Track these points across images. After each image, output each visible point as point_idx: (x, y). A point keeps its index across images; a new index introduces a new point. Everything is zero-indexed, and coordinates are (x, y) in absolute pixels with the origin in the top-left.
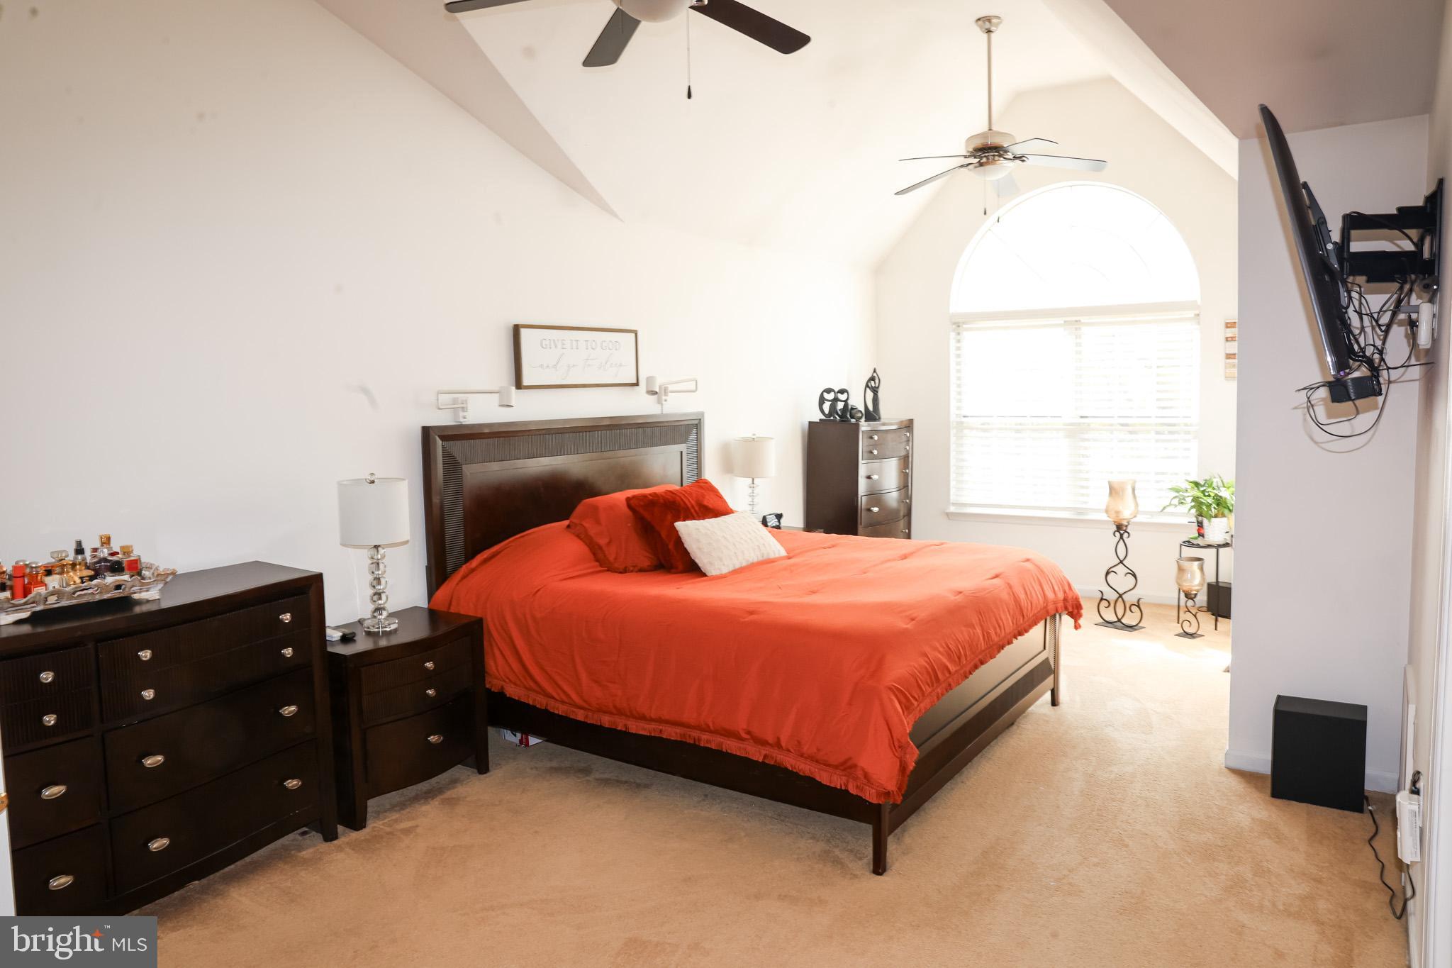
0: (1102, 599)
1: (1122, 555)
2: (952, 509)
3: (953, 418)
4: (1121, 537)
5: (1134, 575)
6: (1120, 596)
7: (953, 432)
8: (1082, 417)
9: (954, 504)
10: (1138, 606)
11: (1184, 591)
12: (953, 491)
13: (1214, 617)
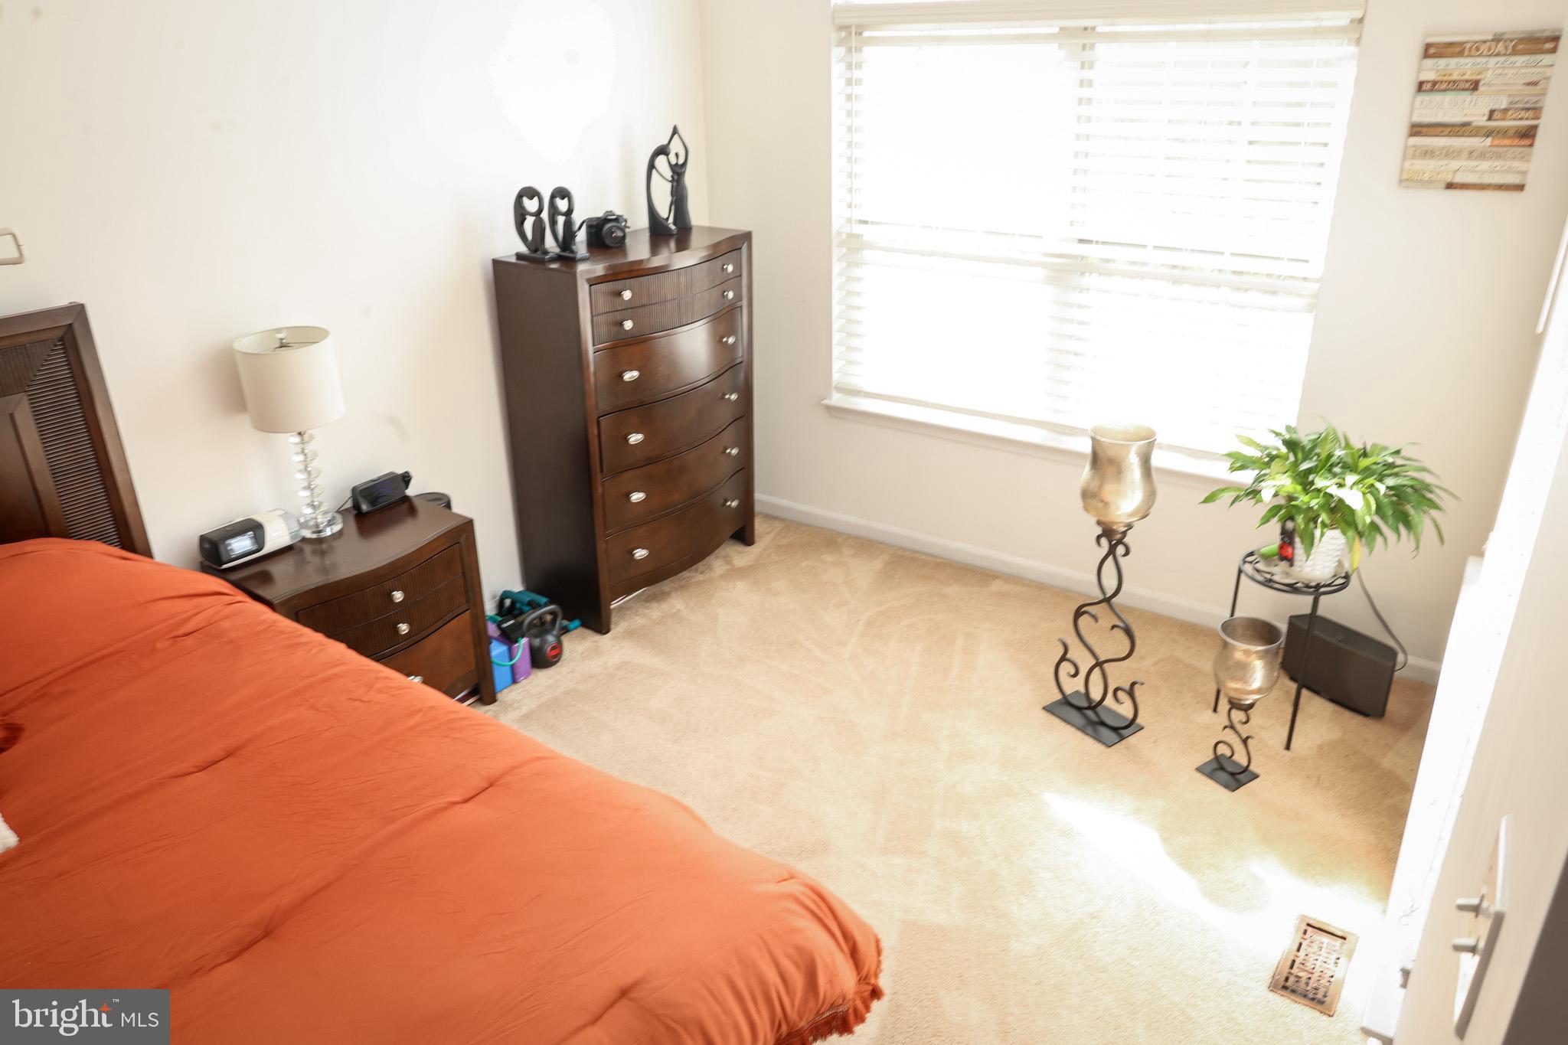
0: (1063, 659)
1: (1110, 584)
2: (837, 399)
3: (837, 223)
4: (1112, 551)
5: (1128, 632)
6: (1099, 664)
7: (836, 253)
8: (1081, 241)
9: (840, 389)
10: (1131, 693)
11: (1226, 695)
12: (836, 365)
13: (1294, 686)
